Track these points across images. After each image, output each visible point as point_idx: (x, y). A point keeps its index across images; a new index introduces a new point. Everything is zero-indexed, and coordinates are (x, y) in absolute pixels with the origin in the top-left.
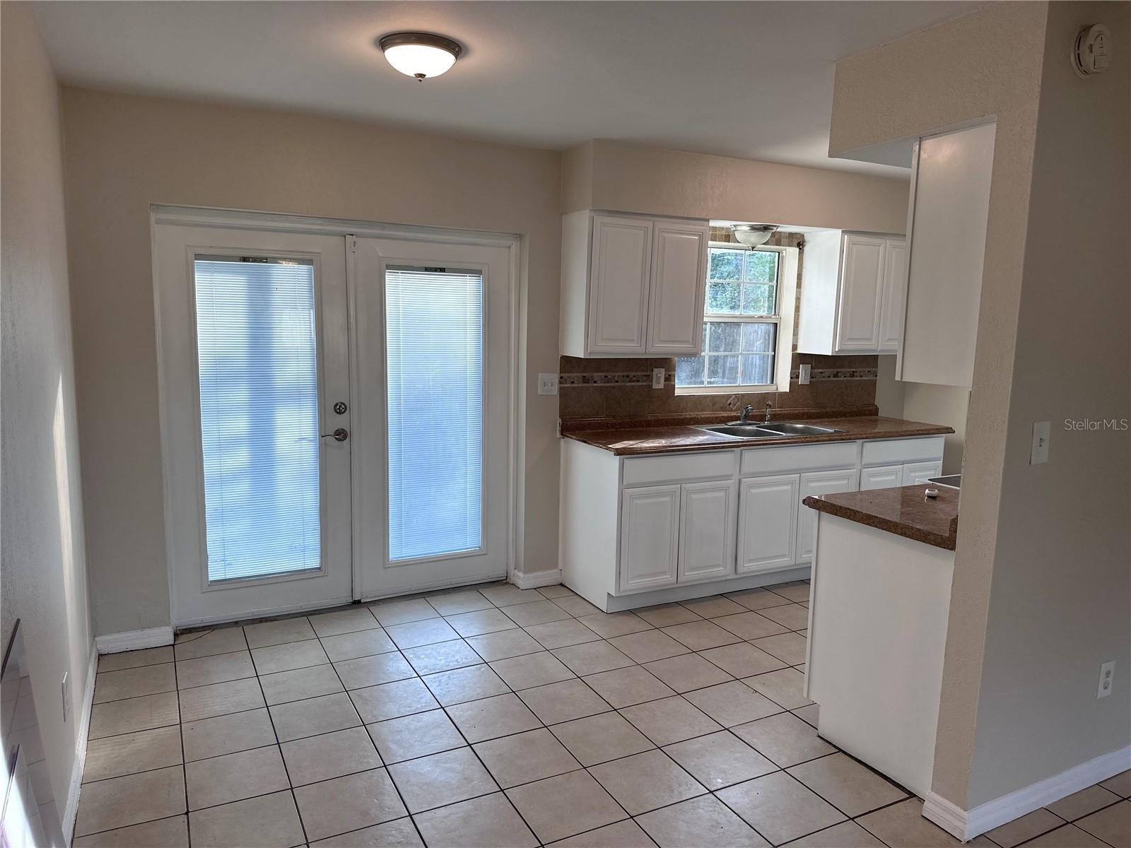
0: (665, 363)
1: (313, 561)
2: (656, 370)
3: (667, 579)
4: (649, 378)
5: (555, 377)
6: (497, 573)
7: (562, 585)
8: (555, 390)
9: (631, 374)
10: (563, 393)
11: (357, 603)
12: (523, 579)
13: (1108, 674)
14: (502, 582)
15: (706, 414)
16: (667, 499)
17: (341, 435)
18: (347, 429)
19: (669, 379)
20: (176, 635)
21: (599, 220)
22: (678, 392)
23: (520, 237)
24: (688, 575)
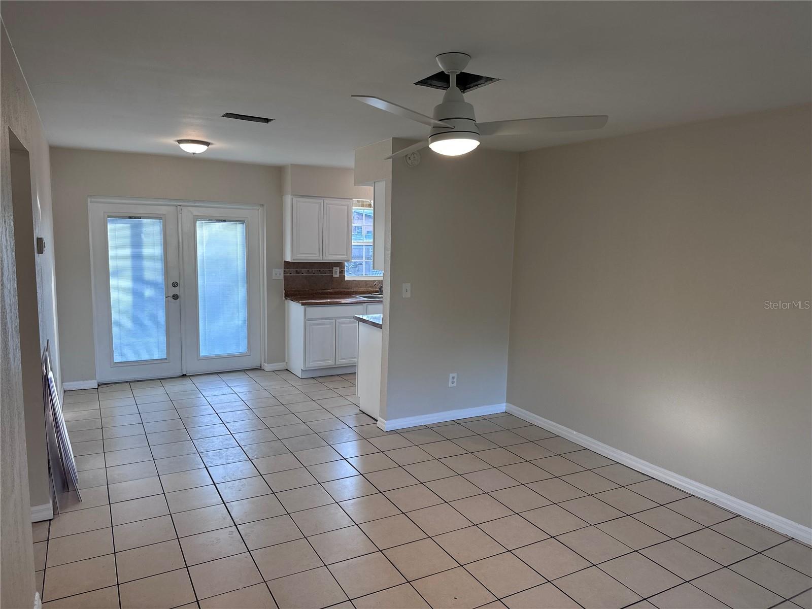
0: (340, 265)
1: (163, 355)
2: (334, 268)
3: (330, 363)
4: (331, 272)
5: (282, 271)
6: (256, 364)
7: (287, 370)
8: (282, 277)
9: (322, 270)
10: (286, 278)
11: (184, 376)
12: (267, 367)
13: (453, 378)
14: (259, 369)
15: (362, 289)
16: (328, 326)
17: (175, 297)
18: (179, 295)
19: (342, 272)
20: (98, 385)
21: (295, 199)
22: (346, 279)
23: (263, 205)
24: (340, 362)
